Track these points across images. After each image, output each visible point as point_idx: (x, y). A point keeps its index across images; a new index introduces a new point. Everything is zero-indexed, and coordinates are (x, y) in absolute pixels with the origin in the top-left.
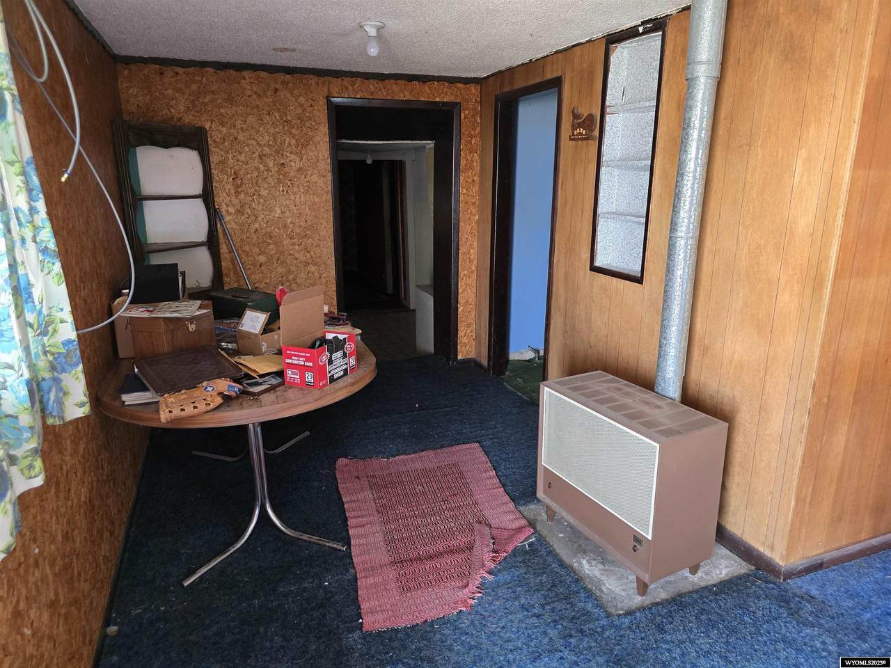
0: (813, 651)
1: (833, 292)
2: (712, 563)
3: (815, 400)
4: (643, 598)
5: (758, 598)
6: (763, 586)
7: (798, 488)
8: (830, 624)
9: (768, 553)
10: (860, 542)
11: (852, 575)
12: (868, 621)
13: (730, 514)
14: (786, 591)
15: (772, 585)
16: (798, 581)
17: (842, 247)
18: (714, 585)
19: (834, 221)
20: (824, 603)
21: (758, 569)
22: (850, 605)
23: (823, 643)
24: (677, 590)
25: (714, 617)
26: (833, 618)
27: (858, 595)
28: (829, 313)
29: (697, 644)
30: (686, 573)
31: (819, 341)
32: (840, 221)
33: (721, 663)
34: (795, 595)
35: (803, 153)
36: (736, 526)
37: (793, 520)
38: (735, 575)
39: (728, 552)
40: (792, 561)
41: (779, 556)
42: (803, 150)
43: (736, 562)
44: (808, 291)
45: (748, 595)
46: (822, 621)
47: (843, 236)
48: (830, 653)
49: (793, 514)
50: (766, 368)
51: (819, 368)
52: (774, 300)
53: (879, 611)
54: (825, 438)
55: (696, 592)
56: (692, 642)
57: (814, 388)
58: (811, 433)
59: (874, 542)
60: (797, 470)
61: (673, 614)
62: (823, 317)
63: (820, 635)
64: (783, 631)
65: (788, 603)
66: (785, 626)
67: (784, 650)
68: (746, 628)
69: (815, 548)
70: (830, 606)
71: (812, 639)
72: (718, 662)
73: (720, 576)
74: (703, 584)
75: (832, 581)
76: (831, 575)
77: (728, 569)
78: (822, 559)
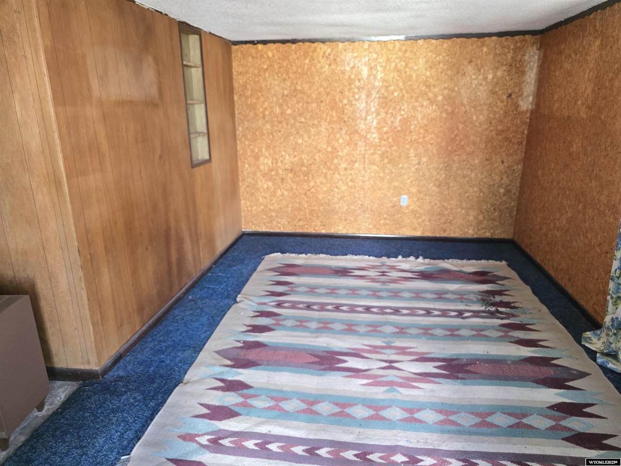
0: (130, 407)
1: (69, 188)
2: (52, 395)
3: (82, 259)
4: (8, 451)
5: (90, 398)
6: (91, 389)
7: (91, 318)
8: (135, 386)
9: (86, 367)
10: (137, 332)
11: (139, 352)
12: (153, 372)
13: (54, 357)
14: (106, 383)
15: (96, 385)
16: (111, 373)
17: (65, 158)
18: (59, 408)
19: (54, 141)
20: (128, 376)
21: (84, 380)
22: (142, 369)
23: (135, 398)
24: (32, 429)
25: (65, 427)
26: (135, 382)
27: (144, 361)
28: (72, 202)
29: (59, 452)
30: (36, 413)
31: (72, 221)
32: (58, 141)
33: (79, 451)
34: (111, 382)
35: (17, 95)
36: (62, 361)
37: (95, 339)
38: (71, 393)
39: (61, 382)
40: (103, 363)
41: (94, 365)
42: (16, 94)
43: (69, 385)
44: (54, 190)
45: (83, 400)
46: (130, 387)
47: (63, 150)
48: (139, 401)
49: (94, 335)
50: (44, 248)
51: (77, 238)
52: (32, 200)
53: (157, 363)
54: (97, 280)
55: (48, 420)
56: (55, 454)
57: (79, 252)
58: (87, 281)
59: (144, 328)
60: (87, 306)
61: (35, 445)
62: (69, 206)
63: (131, 396)
64: (111, 407)
65: (109, 389)
66: (111, 403)
67: (114, 417)
68: (88, 420)
69: (114, 348)
70: (132, 376)
71: (128, 399)
72: (77, 453)
73: (61, 400)
74: (50, 413)
75: (129, 362)
76: (128, 359)
77: (65, 393)
78: (120, 353)
